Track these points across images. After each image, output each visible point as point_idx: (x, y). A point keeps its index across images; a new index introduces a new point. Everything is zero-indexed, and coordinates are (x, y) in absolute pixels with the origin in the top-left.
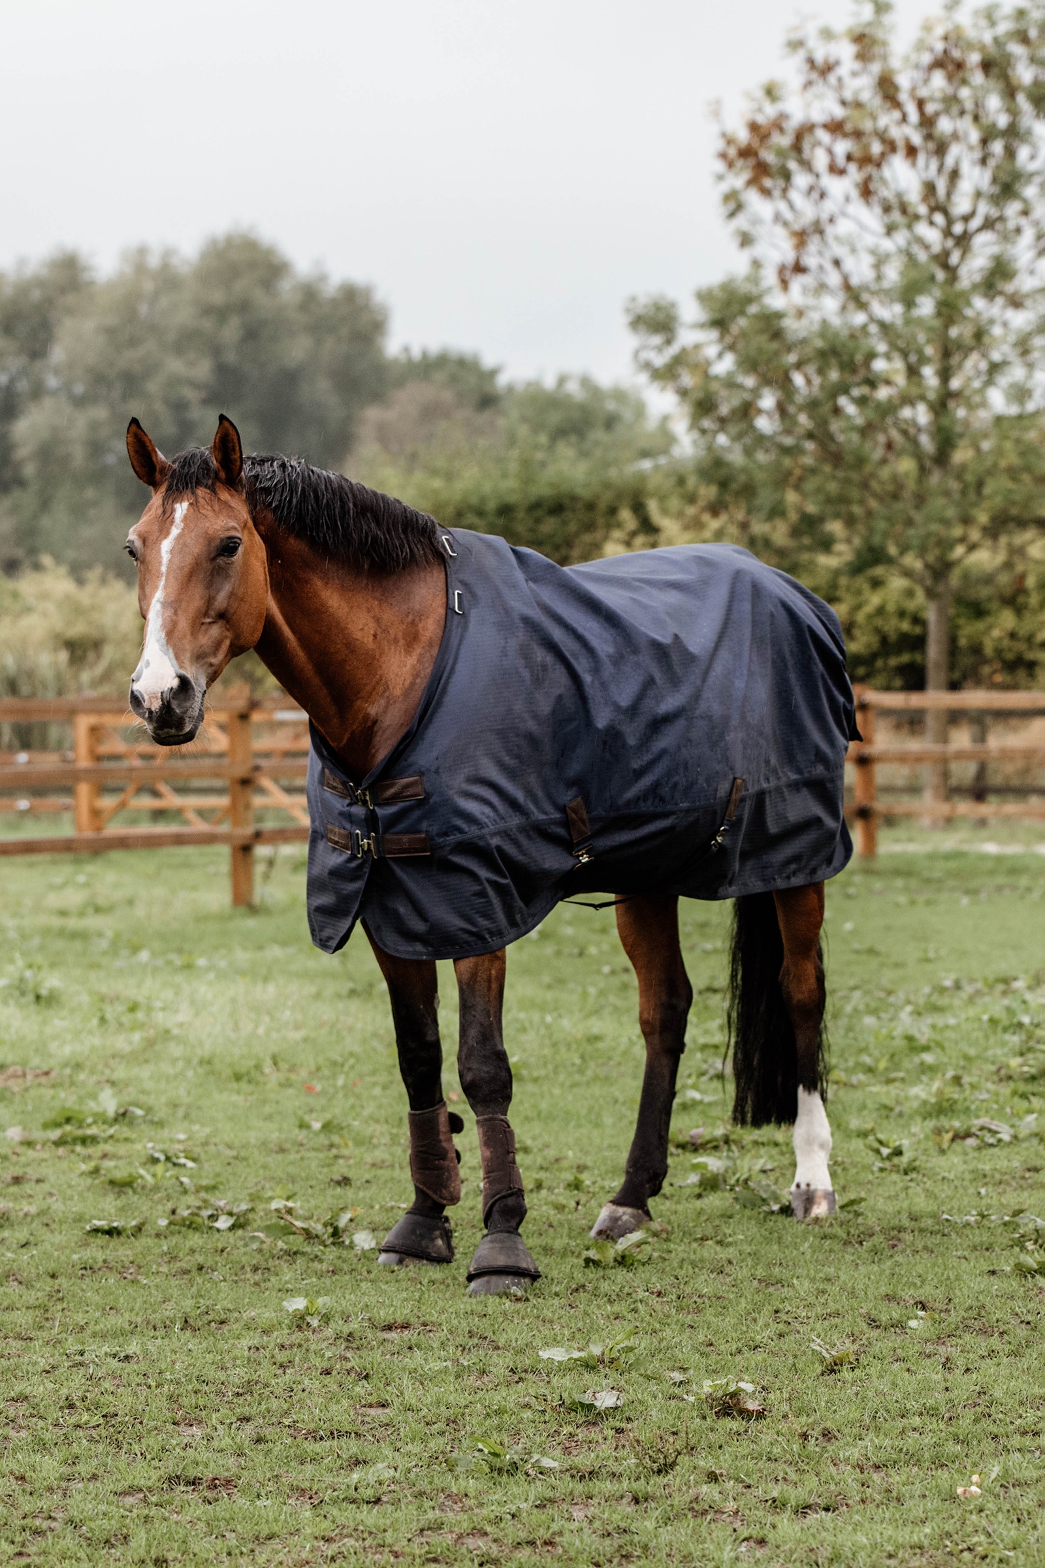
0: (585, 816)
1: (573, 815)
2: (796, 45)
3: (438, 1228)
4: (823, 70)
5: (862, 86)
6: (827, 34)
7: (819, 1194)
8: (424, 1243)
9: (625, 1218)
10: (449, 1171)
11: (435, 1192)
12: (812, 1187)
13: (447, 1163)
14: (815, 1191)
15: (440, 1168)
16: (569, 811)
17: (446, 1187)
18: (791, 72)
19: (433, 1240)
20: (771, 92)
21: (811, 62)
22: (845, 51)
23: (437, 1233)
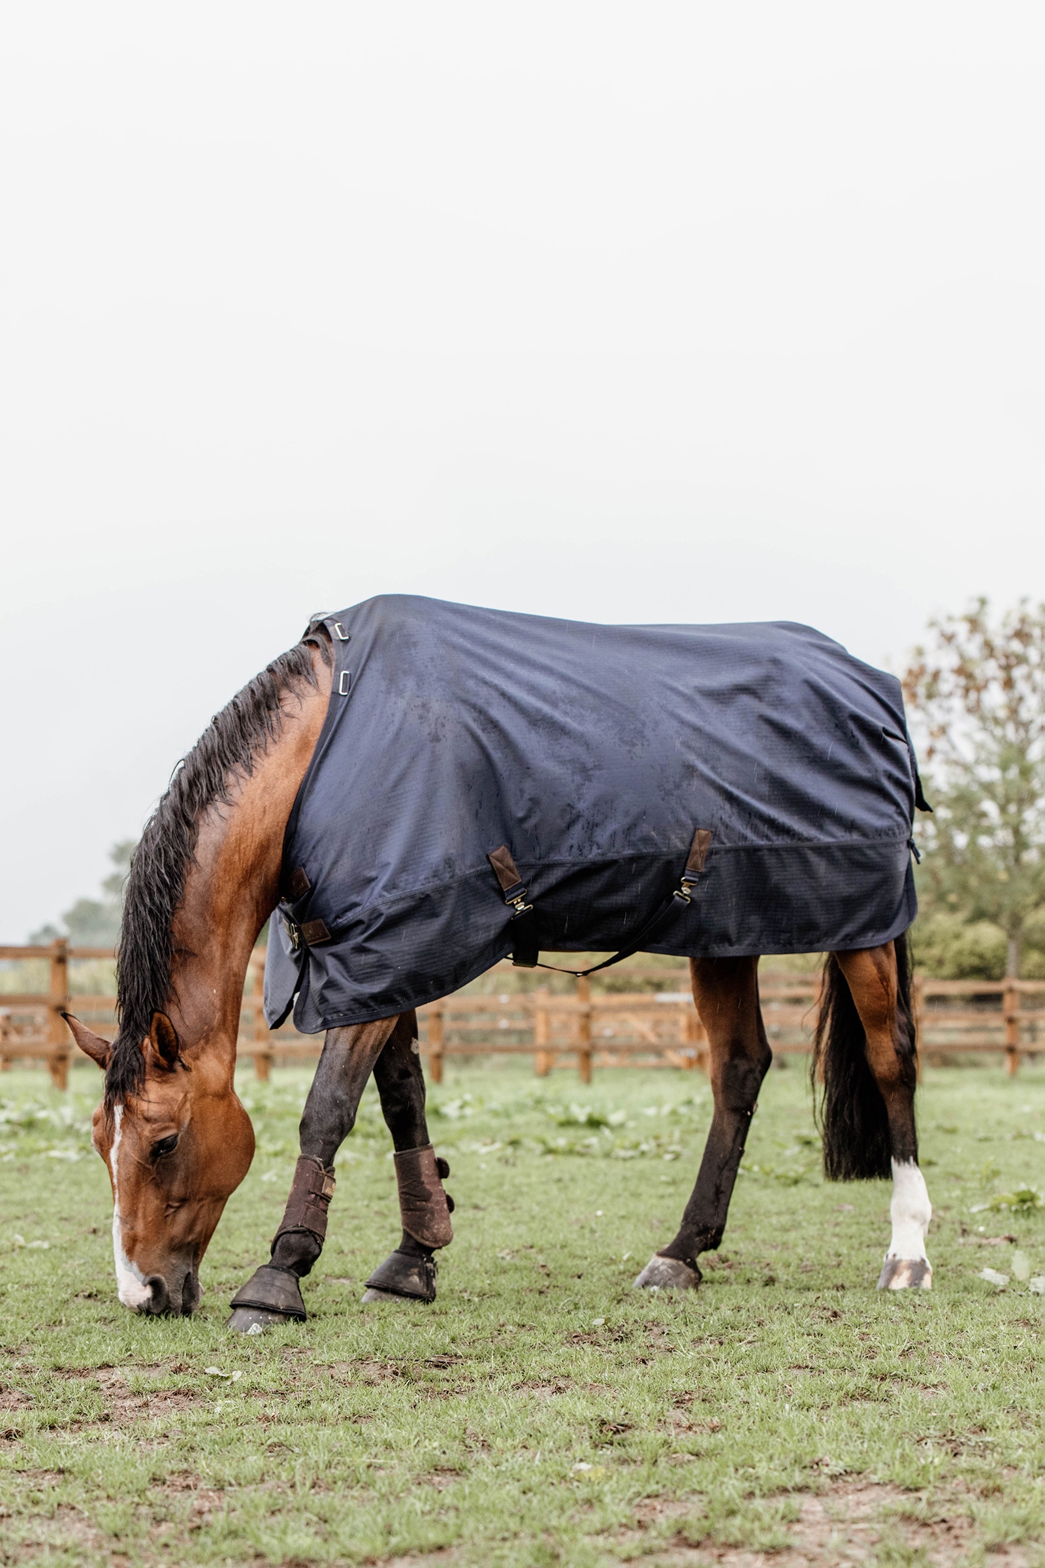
0: (511, 863)
1: (499, 864)
2: (932, 624)
3: (416, 1266)
4: (949, 638)
5: (973, 648)
6: (950, 619)
7: (904, 1264)
8: (397, 1278)
9: (662, 1268)
10: (433, 1214)
11: (417, 1233)
12: (897, 1258)
13: (430, 1205)
14: (899, 1261)
15: (422, 1209)
16: (493, 860)
17: (428, 1228)
18: (930, 640)
19: (408, 1276)
20: (920, 652)
21: (943, 635)
22: (962, 629)
23: (416, 1270)
